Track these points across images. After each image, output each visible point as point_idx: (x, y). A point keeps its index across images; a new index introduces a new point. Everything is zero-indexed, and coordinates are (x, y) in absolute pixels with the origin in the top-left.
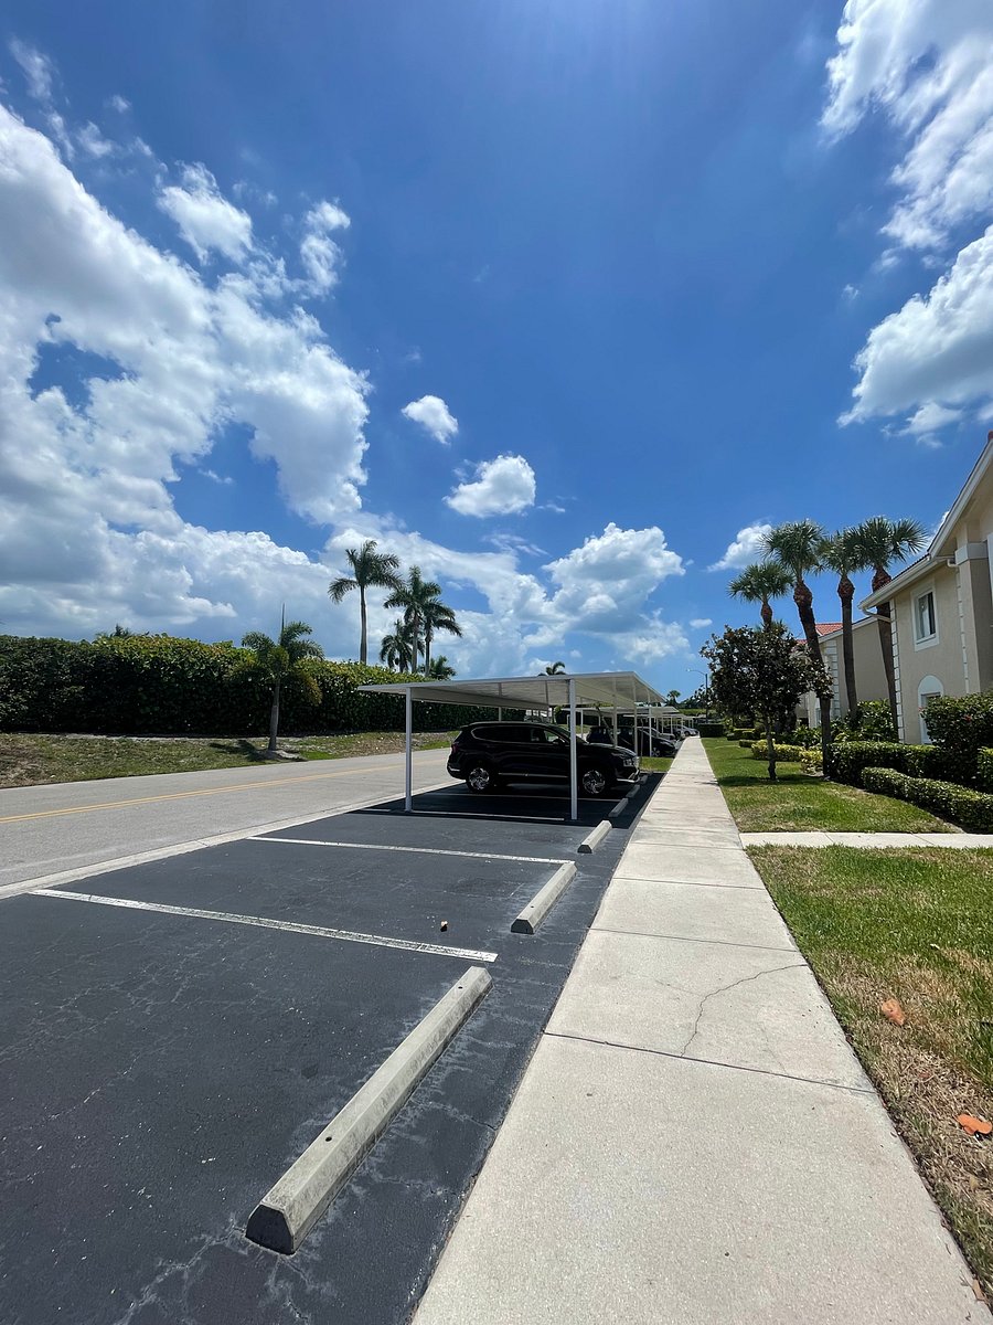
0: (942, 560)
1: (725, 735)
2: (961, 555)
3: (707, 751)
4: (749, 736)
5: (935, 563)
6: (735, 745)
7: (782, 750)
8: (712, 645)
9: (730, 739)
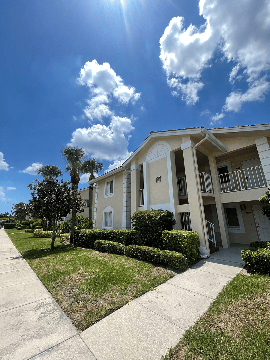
0: (124, 169)
1: (17, 228)
2: (133, 167)
3: (9, 236)
4: (30, 228)
5: (122, 170)
6: (23, 232)
7: (47, 233)
8: (36, 184)
9: (19, 229)
